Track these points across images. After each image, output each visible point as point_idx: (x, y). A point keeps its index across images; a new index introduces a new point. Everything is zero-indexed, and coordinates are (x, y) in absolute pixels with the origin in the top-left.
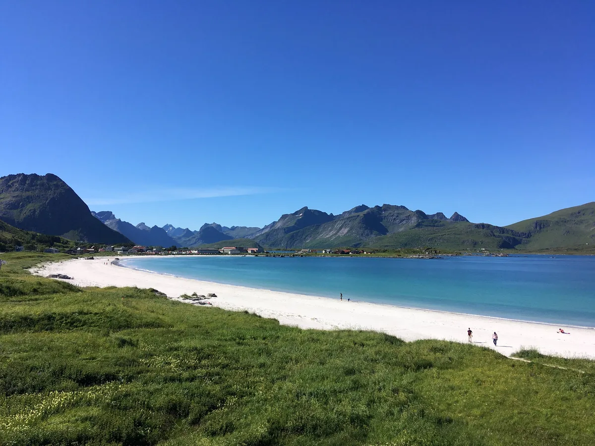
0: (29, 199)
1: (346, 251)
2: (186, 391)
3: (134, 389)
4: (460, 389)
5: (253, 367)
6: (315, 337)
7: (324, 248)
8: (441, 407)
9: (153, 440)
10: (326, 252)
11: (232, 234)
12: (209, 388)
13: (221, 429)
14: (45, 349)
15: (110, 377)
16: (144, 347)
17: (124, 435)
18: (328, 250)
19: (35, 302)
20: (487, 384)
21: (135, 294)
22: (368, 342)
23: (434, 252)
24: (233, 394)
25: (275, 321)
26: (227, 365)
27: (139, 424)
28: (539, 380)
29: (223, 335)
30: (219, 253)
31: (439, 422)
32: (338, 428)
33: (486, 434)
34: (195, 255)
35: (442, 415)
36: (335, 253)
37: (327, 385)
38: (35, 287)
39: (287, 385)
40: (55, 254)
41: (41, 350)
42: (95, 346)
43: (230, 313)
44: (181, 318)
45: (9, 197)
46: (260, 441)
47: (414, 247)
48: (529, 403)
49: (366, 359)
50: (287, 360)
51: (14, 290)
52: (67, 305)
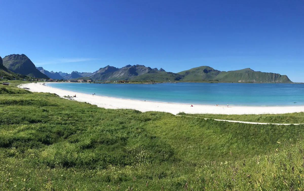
0: (17, 63)
1: (123, 81)
2: (63, 128)
3: (47, 126)
4: (159, 127)
5: (87, 121)
6: (110, 111)
7: (115, 80)
8: (152, 133)
9: (52, 142)
10: (116, 82)
11: (82, 75)
12: (71, 127)
13: (74, 141)
14: (20, 111)
15: (39, 121)
16: (51, 112)
17: (42, 140)
18: (116, 81)
19: (18, 96)
20: (168, 124)
21: (49, 95)
22: (129, 113)
23: (153, 82)
24: (79, 130)
25: (96, 106)
26: (78, 120)
27: (47, 137)
28: (184, 121)
29: (77, 110)
30: (77, 82)
31: (152, 138)
32: (116, 142)
33: (167, 140)
34: (69, 82)
35: (153, 135)
36: (119, 82)
37: (113, 128)
38: (19, 91)
39: (99, 127)
40: (25, 81)
41: (19, 111)
42: (35, 111)
43: (80, 103)
44: (63, 103)
45: (10, 62)
46: (88, 146)
47: (147, 80)
48: (181, 129)
49: (128, 119)
50: (99, 119)
51: (12, 92)
52: (27, 97)
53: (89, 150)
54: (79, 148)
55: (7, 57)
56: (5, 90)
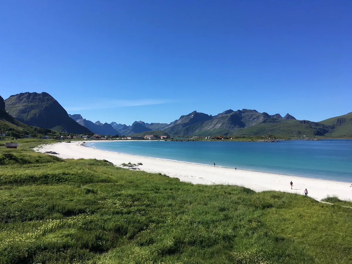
0: (32, 108)
1: (220, 137)
2: (125, 220)
3: (95, 218)
4: (289, 220)
5: (165, 206)
6: (201, 188)
7: (207, 136)
8: (278, 231)
9: (107, 248)
11: (151, 127)
12: (139, 218)
13: (146, 242)
14: (44, 195)
15: (81, 212)
16: (101, 194)
17: (90, 245)
18: (209, 137)
19: (37, 168)
20: (306, 218)
21: (95, 163)
22: (233, 192)
23: (273, 138)
24: (153, 222)
25: (177, 179)
26: (149, 205)
27: (98, 238)
28: (338, 215)
29: (146, 187)
30: (144, 139)
31: (277, 240)
32: (215, 242)
33: (305, 248)
34: (129, 140)
35: (278, 236)
36: (213, 138)
37: (209, 217)
38: (37, 159)
39: (185, 217)
40: (48, 139)
41: (41, 195)
42: (73, 194)
43: (150, 175)
44: (121, 177)
45: (20, 106)
46: (169, 250)
47: (262, 135)
48: (332, 229)
49: (232, 202)
50: (184, 202)
51: (25, 161)
52: (55, 169)
53: (172, 257)
54: (156, 254)
55: (15, 98)
56: (11, 157)
